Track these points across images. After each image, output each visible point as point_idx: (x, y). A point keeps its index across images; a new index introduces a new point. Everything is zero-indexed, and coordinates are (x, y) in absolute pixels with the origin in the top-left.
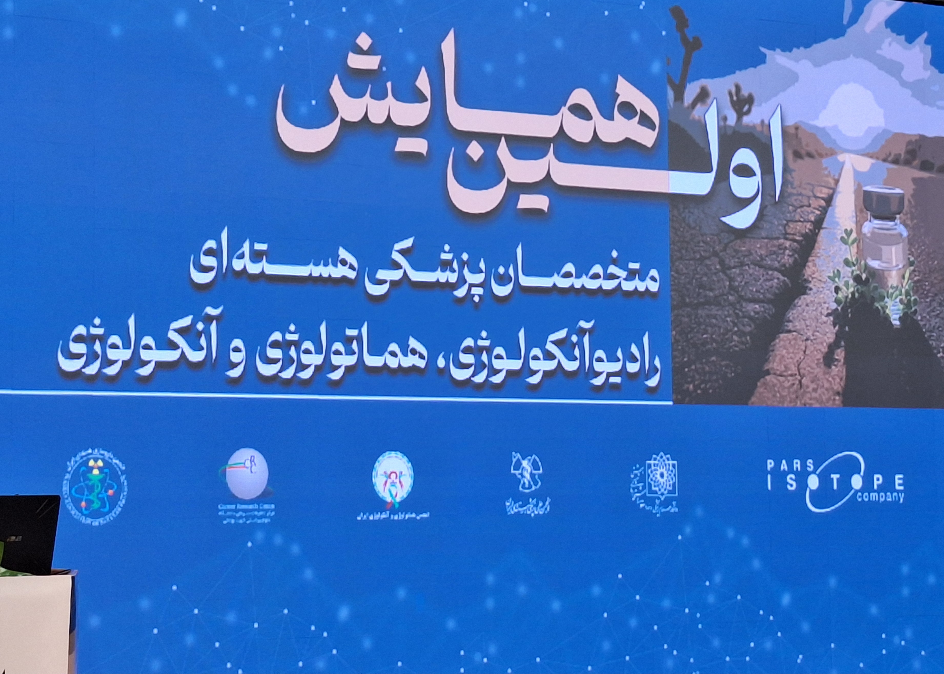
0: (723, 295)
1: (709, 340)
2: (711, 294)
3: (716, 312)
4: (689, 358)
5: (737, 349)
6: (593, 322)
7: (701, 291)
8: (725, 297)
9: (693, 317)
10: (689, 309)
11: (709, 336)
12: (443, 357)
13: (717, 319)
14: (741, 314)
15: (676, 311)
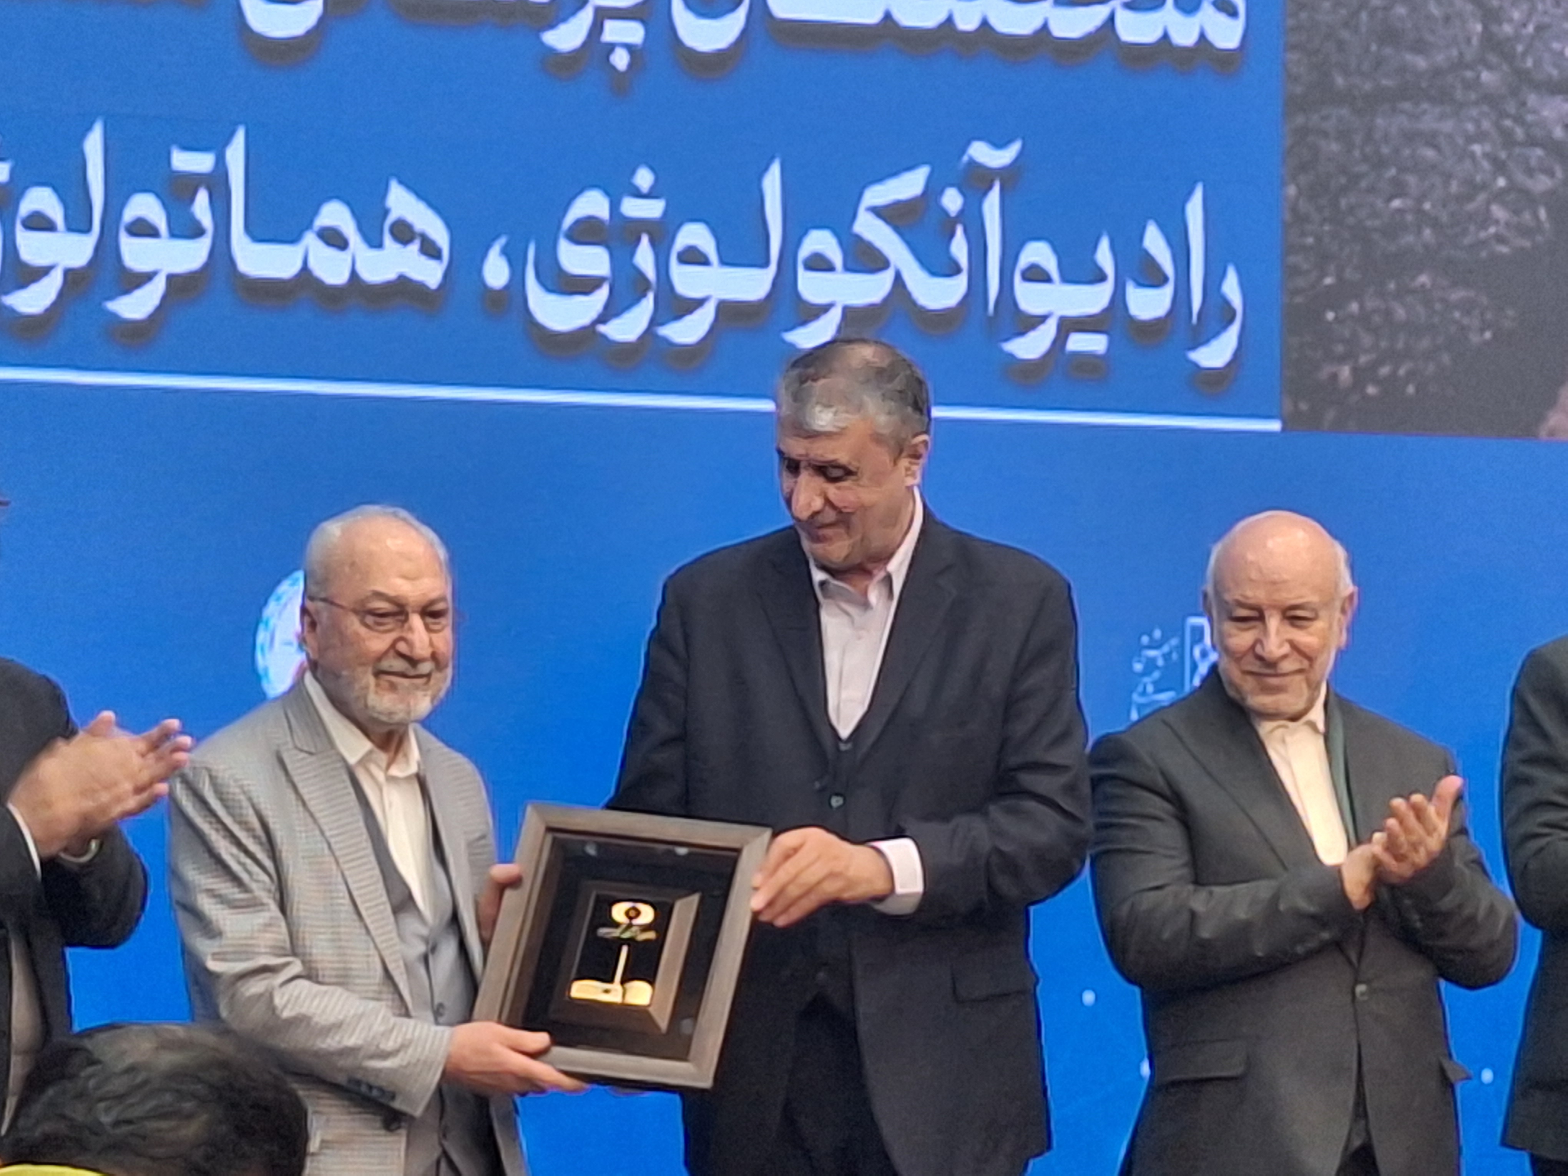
0: (1460, 64)
1: (1409, 218)
2: (1421, 63)
3: (1435, 126)
4: (1340, 278)
5: (1504, 249)
6: (1015, 148)
7: (1388, 51)
8: (1469, 74)
9: (1358, 139)
10: (1345, 112)
11: (1410, 203)
12: (505, 252)
13: (1436, 147)
14: (1519, 133)
15: (1300, 120)
